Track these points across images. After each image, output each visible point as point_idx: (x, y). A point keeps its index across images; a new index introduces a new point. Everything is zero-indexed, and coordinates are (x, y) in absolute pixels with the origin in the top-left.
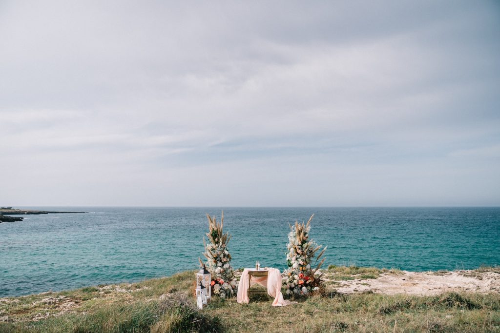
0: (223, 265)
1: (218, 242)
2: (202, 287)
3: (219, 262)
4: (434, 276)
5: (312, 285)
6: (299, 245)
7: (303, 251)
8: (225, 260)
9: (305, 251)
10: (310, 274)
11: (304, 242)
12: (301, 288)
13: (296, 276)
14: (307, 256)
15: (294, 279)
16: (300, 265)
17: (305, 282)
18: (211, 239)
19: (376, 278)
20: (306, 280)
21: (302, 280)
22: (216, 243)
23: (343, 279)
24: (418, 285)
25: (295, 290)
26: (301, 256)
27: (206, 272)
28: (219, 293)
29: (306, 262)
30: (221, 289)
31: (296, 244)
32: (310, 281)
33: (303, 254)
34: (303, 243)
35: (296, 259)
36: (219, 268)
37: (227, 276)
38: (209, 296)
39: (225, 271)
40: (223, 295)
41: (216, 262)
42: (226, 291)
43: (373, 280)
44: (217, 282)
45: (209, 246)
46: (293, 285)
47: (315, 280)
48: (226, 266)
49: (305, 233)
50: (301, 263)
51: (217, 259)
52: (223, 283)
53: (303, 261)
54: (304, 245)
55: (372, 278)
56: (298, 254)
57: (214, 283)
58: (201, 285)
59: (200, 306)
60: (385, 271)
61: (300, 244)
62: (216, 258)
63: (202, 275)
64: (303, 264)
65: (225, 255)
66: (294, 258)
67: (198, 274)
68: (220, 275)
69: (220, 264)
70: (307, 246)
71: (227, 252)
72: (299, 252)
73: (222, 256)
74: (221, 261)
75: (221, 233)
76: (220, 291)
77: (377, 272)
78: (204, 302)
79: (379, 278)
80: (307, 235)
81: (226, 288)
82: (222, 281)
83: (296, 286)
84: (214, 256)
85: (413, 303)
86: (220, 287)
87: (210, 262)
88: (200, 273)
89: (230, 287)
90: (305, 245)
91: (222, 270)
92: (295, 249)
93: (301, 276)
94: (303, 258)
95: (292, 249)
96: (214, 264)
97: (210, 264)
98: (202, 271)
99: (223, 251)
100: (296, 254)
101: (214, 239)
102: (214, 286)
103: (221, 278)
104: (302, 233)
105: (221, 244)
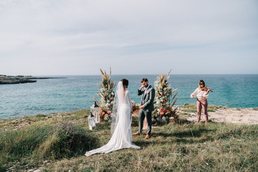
0: (110, 102)
1: (107, 87)
2: (92, 116)
3: (107, 100)
4: (254, 111)
5: (169, 115)
6: (161, 89)
7: (163, 93)
8: (111, 98)
9: (165, 93)
10: (169, 109)
11: (164, 86)
12: (161, 117)
13: (158, 110)
14: (166, 97)
15: (157, 111)
16: (161, 102)
17: (165, 113)
18: (103, 85)
19: (214, 112)
20: (165, 112)
21: (163, 112)
22: (105, 88)
23: (192, 111)
25: (158, 119)
26: (162, 96)
27: (96, 106)
28: (107, 119)
29: (166, 100)
30: (109, 117)
31: (159, 88)
32: (168, 113)
33: (164, 95)
34: (163, 88)
35: (159, 98)
36: (107, 104)
38: (98, 122)
41: (106, 100)
43: (212, 113)
44: (106, 113)
45: (102, 90)
46: (156, 116)
47: (171, 112)
48: (112, 102)
49: (166, 81)
50: (162, 101)
51: (106, 98)
53: (163, 99)
54: (164, 89)
55: (212, 111)
56: (160, 95)
57: (104, 113)
58: (91, 114)
60: (220, 107)
61: (162, 88)
65: (111, 96)
66: (157, 98)
67: (91, 107)
68: (108, 108)
69: (108, 101)
70: (167, 90)
71: (113, 94)
72: (161, 93)
73: (110, 96)
74: (109, 99)
75: (110, 81)
77: (215, 108)
79: (217, 112)
80: (167, 83)
82: (109, 112)
83: (158, 116)
84: (104, 96)
85: (244, 131)
86: (108, 116)
87: (102, 99)
90: (165, 89)
91: (109, 105)
92: (159, 92)
93: (162, 109)
94: (164, 97)
96: (104, 101)
97: (102, 101)
98: (94, 105)
99: (111, 93)
100: (159, 95)
101: (105, 85)
102: (104, 115)
103: (109, 110)
104: (163, 81)
105: (109, 89)
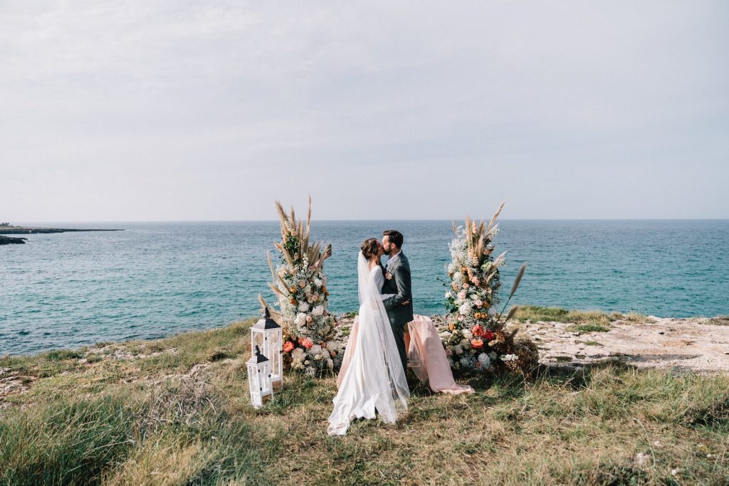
0: (311, 309)
1: (300, 261)
2: (261, 359)
3: (301, 302)
5: (500, 350)
6: (473, 267)
7: (481, 279)
8: (314, 298)
9: (488, 279)
10: (496, 327)
11: (483, 259)
12: (477, 355)
13: (466, 332)
14: (490, 290)
15: (461, 337)
16: (475, 307)
17: (485, 343)
18: (286, 256)
20: (487, 339)
21: (480, 340)
22: (294, 264)
24: (695, 344)
25: (464, 361)
26: (477, 289)
27: (271, 324)
28: (302, 367)
29: (489, 302)
30: (307, 358)
31: (467, 264)
32: (496, 341)
33: (483, 285)
34: (481, 262)
35: (468, 296)
36: (301, 315)
37: (320, 331)
38: (278, 376)
39: (315, 320)
40: (311, 371)
41: (295, 302)
42: (316, 363)
44: (297, 344)
45: (281, 270)
46: (459, 349)
47: (506, 338)
48: (318, 311)
49: (487, 241)
50: (479, 303)
51: (297, 296)
52: (310, 347)
53: (482, 299)
54: (484, 266)
56: (471, 284)
57: (290, 346)
58: (258, 354)
59: (257, 402)
60: (616, 316)
61: (476, 262)
62: (295, 294)
63: (263, 331)
64: (483, 306)
65: (314, 288)
66: (461, 294)
67: (253, 329)
68: (304, 330)
69: (304, 306)
70: (491, 269)
71: (318, 283)
72: (475, 280)
73: (308, 289)
74: (306, 300)
75: (306, 241)
76: (303, 364)
78: (264, 390)
80: (489, 245)
81: (317, 357)
82: (306, 342)
83: (466, 351)
84: (291, 290)
86: (305, 355)
87: (284, 301)
88: (259, 328)
89: (326, 354)
90: (486, 266)
91: (308, 318)
92: (466, 273)
93: (478, 331)
94: (483, 293)
95: (458, 275)
96: (291, 306)
97: (283, 307)
98: (262, 322)
99: (309, 280)
100: (466, 286)
101: (292, 256)
102: (290, 352)
103: (308, 335)
104: (481, 241)
105: (306, 266)
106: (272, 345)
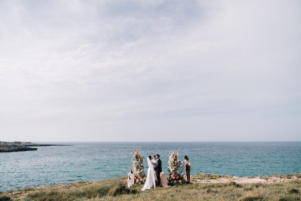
0: (140, 170)
1: (138, 160)
2: (130, 179)
5: (178, 179)
7: (174, 164)
8: (141, 168)
9: (176, 164)
10: (178, 175)
11: (175, 160)
12: (174, 181)
14: (176, 167)
15: (171, 177)
16: (173, 170)
17: (176, 178)
18: (135, 159)
19: (216, 179)
20: (176, 177)
21: (174, 177)
22: (137, 161)
23: (199, 179)
25: (171, 182)
27: (132, 173)
29: (176, 169)
31: (172, 161)
34: (175, 161)
35: (172, 168)
36: (138, 172)
37: (142, 175)
38: (133, 183)
39: (141, 173)
40: (140, 183)
41: (137, 169)
42: (141, 182)
44: (137, 178)
45: (134, 162)
46: (170, 180)
47: (180, 177)
48: (142, 171)
49: (176, 157)
50: (174, 169)
51: (137, 167)
52: (140, 178)
53: (175, 168)
56: (173, 165)
57: (136, 178)
58: (130, 178)
59: (129, 187)
60: (223, 176)
61: (173, 161)
63: (130, 174)
65: (141, 166)
66: (171, 168)
67: (129, 174)
68: (139, 175)
69: (139, 170)
70: (177, 162)
71: (142, 165)
73: (140, 166)
74: (139, 168)
75: (140, 156)
76: (138, 182)
78: (131, 185)
81: (141, 180)
82: (139, 177)
83: (172, 180)
86: (139, 180)
87: (135, 168)
88: (130, 173)
89: (143, 180)
90: (176, 162)
91: (140, 172)
92: (172, 163)
93: (174, 175)
94: (175, 167)
95: (170, 163)
96: (136, 170)
97: (134, 170)
98: (130, 172)
99: (140, 164)
100: (172, 166)
101: (137, 159)
102: (136, 179)
103: (139, 176)
104: (174, 156)
105: (139, 161)
106: (132, 177)
